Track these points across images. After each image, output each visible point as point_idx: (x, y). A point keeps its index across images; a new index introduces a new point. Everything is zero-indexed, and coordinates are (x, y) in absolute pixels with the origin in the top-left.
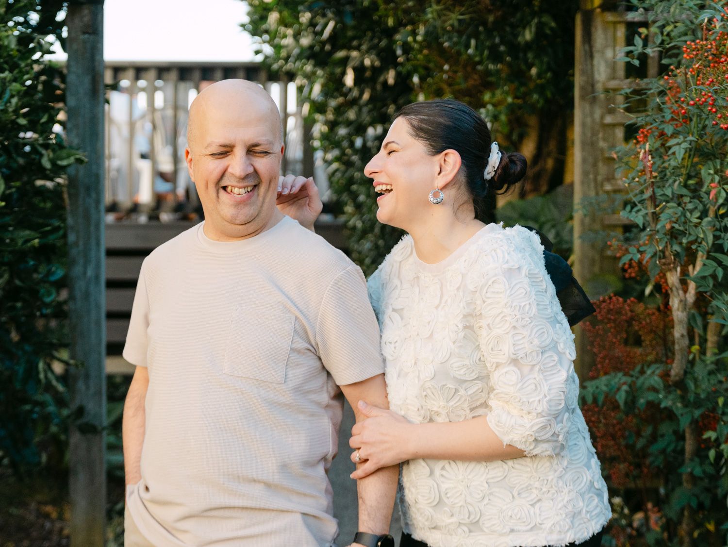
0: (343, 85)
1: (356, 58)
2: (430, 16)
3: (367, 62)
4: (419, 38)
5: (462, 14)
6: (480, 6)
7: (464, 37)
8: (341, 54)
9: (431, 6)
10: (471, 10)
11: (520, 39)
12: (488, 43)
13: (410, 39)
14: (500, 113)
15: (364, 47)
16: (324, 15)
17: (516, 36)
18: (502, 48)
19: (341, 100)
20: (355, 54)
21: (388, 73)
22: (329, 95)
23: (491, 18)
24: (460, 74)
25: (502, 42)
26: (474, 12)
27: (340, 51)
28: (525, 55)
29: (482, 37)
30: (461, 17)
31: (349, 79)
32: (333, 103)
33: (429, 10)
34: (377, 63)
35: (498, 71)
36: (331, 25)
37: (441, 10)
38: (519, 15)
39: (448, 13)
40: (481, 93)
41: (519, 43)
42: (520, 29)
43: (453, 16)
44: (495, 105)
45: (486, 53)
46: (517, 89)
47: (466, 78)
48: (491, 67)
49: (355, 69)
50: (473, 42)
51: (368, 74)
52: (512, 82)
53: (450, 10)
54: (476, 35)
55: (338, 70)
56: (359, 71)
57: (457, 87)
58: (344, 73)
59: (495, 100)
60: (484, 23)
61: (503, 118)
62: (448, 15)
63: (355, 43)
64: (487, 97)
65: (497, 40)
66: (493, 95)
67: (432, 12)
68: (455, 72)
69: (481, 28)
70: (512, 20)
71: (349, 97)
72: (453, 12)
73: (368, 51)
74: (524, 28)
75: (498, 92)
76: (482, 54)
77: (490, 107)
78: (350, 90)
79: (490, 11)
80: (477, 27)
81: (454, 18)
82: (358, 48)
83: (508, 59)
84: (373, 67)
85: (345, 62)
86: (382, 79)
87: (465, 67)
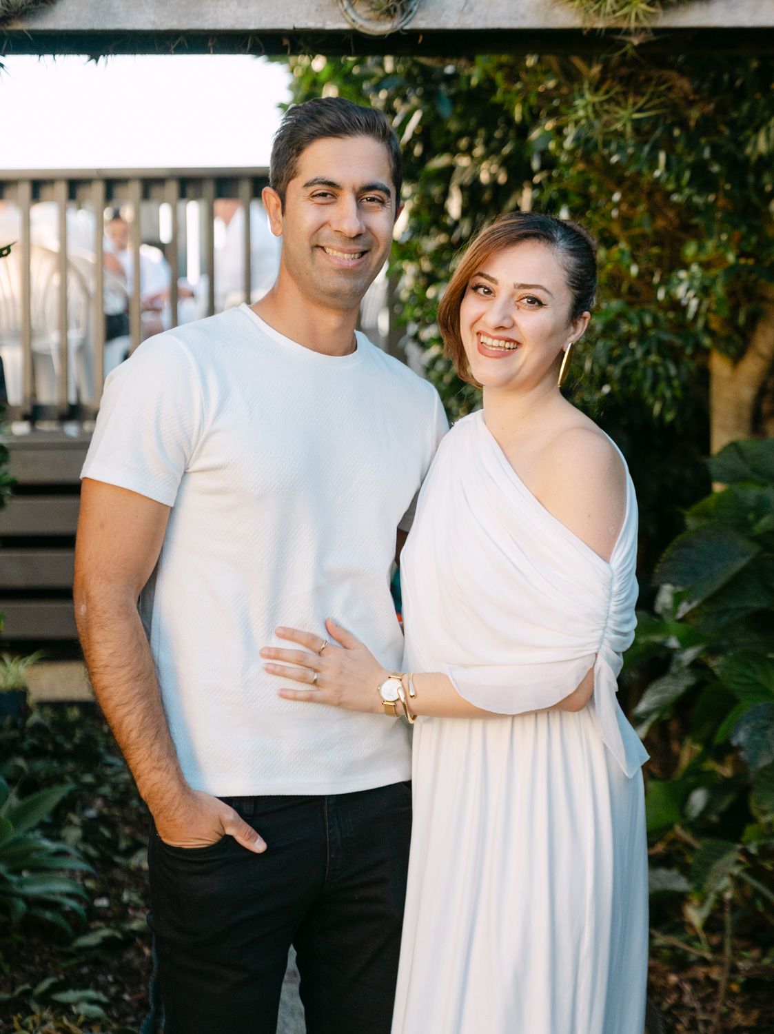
0: (445, 212)
1: (465, 169)
2: (581, 113)
3: (484, 177)
4: (568, 144)
5: (640, 110)
6: (672, 95)
7: (646, 149)
8: (440, 162)
9: (582, 96)
10: (656, 102)
11: (749, 150)
12: (690, 159)
13: (552, 145)
14: (714, 281)
15: (479, 151)
16: (405, 99)
17: (741, 146)
18: (715, 168)
19: (442, 238)
20: (463, 161)
21: (521, 195)
22: (422, 232)
23: (694, 114)
24: (641, 208)
25: (716, 156)
26: (663, 105)
27: (440, 156)
28: (759, 177)
29: (680, 148)
30: (637, 116)
31: (454, 206)
32: (431, 244)
33: (579, 102)
34: (502, 178)
35: (710, 207)
36: (417, 117)
37: (601, 103)
38: (745, 107)
39: (613, 107)
40: (682, 243)
41: (747, 159)
42: (748, 132)
43: (623, 113)
44: (706, 266)
45: (687, 175)
46: (744, 238)
47: (653, 213)
48: (698, 200)
49: (462, 188)
50: (662, 157)
51: (487, 196)
52: (735, 226)
53: (618, 104)
54: (669, 144)
55: (436, 191)
56: (472, 191)
57: (637, 231)
58: (446, 194)
59: (703, 257)
60: (683, 124)
61: (719, 289)
62: (616, 113)
63: (463, 143)
64: (690, 250)
65: (707, 153)
66: (701, 248)
67: (585, 107)
68: (633, 205)
69: (677, 132)
70: (735, 115)
71: (456, 236)
72: (625, 108)
73: (485, 157)
74: (757, 131)
75: (710, 245)
76: (678, 178)
77: (695, 268)
78: (457, 224)
79: (691, 104)
80: (669, 130)
81: (624, 118)
82: (469, 151)
83: (728, 187)
84: (494, 183)
85: (446, 175)
86: (511, 204)
87: (650, 195)
